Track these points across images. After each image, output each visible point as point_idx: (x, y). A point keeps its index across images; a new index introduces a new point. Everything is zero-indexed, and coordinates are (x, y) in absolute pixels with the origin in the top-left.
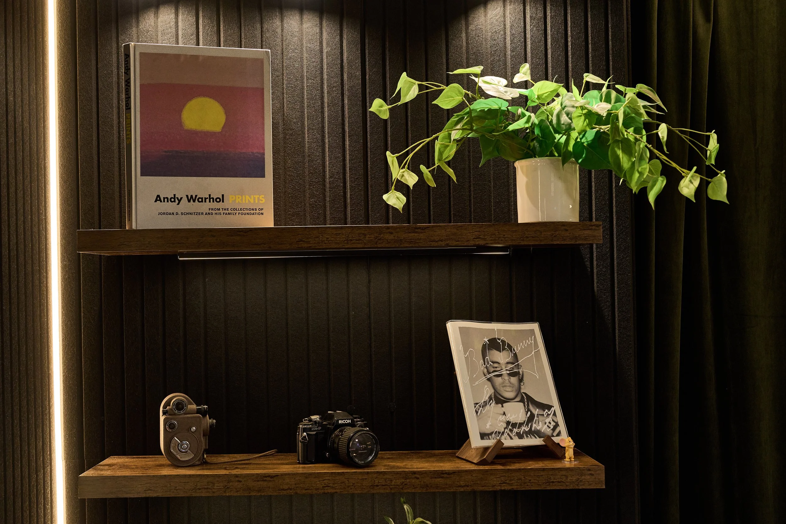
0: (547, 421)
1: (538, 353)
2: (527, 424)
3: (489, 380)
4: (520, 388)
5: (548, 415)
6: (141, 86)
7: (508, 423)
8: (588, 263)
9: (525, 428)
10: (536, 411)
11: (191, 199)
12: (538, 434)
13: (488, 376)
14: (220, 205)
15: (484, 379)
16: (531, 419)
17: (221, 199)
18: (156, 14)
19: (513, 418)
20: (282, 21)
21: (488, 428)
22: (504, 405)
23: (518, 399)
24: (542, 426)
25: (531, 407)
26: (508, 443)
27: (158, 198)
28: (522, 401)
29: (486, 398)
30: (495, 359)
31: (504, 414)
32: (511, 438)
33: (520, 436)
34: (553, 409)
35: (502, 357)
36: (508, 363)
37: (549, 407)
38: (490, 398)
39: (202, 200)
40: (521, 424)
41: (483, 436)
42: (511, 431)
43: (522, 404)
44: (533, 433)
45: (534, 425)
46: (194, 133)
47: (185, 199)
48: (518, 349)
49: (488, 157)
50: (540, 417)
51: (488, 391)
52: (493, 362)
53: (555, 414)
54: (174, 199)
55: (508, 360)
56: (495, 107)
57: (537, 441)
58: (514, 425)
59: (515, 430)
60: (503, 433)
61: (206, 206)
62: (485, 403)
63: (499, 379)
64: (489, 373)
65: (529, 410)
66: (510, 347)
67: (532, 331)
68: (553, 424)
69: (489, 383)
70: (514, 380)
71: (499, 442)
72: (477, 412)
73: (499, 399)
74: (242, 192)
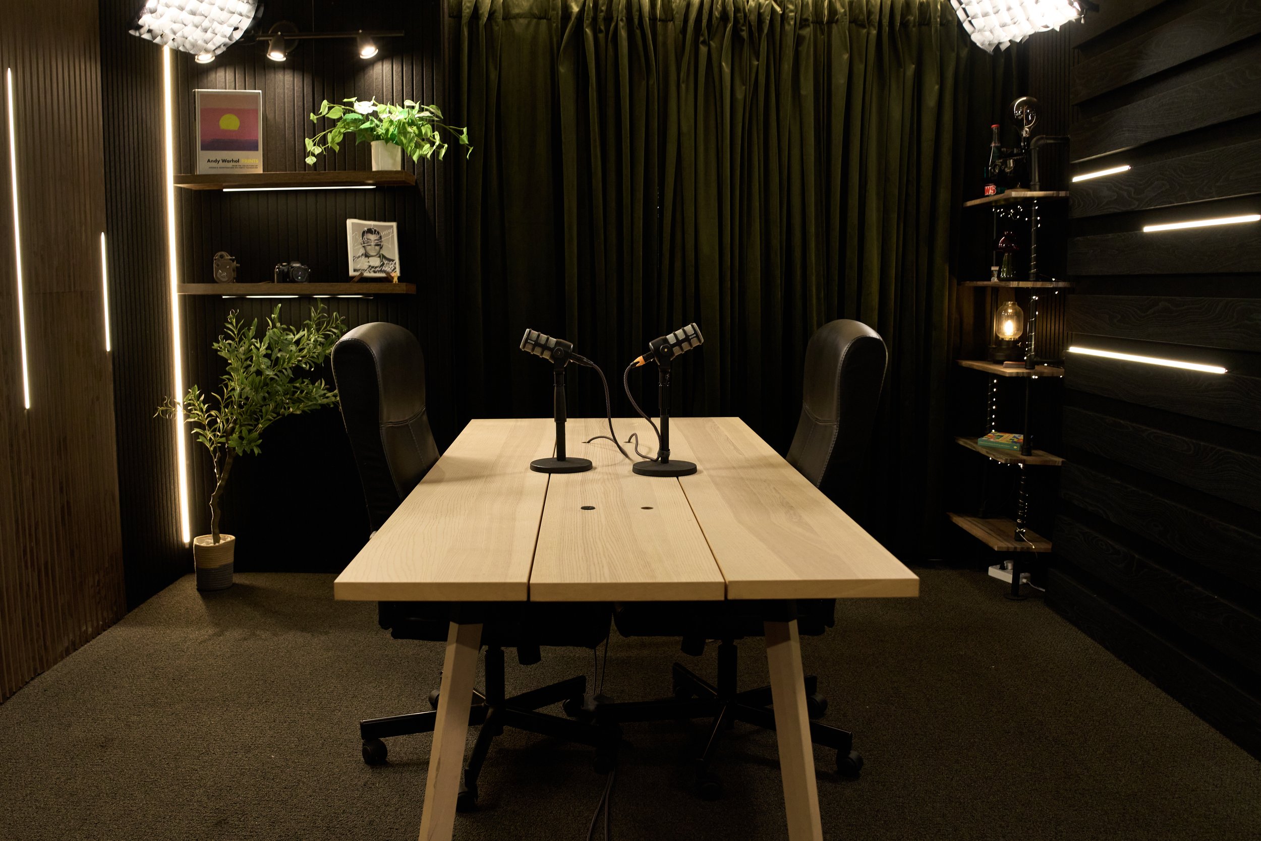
0: (391, 266)
1: (393, 237)
2: (380, 267)
3: (364, 247)
4: (379, 252)
5: (392, 264)
6: (201, 109)
7: (370, 266)
8: (422, 194)
9: (378, 269)
10: (386, 262)
11: (224, 161)
12: (384, 272)
13: (363, 245)
14: (237, 164)
15: (361, 246)
16: (383, 264)
17: (238, 161)
18: (216, 73)
19: (372, 264)
20: (275, 74)
21: (358, 267)
22: (370, 258)
23: (378, 256)
24: (387, 268)
25: (384, 260)
26: (366, 274)
27: (209, 161)
28: (380, 257)
29: (361, 254)
30: (369, 238)
31: (369, 262)
32: (370, 273)
33: (375, 272)
34: (395, 262)
35: (372, 237)
36: (376, 240)
37: (393, 261)
38: (362, 255)
39: (229, 162)
40: (376, 267)
41: (355, 270)
42: (371, 269)
43: (379, 259)
44: (381, 271)
45: (383, 268)
46: (226, 131)
47: (221, 162)
48: (382, 234)
49: (360, 141)
50: (388, 265)
51: (362, 251)
52: (368, 239)
53: (395, 263)
54: (216, 161)
55: (376, 238)
56: (357, 117)
57: (383, 275)
58: (373, 267)
59: (373, 269)
60: (366, 270)
61: (231, 164)
62: (359, 257)
63: (370, 247)
64: (364, 243)
65: (382, 261)
66: (378, 233)
67: (392, 227)
68: (393, 268)
69: (363, 249)
70: (377, 248)
71: (362, 274)
72: (354, 260)
73: (367, 255)
74: (248, 158)
